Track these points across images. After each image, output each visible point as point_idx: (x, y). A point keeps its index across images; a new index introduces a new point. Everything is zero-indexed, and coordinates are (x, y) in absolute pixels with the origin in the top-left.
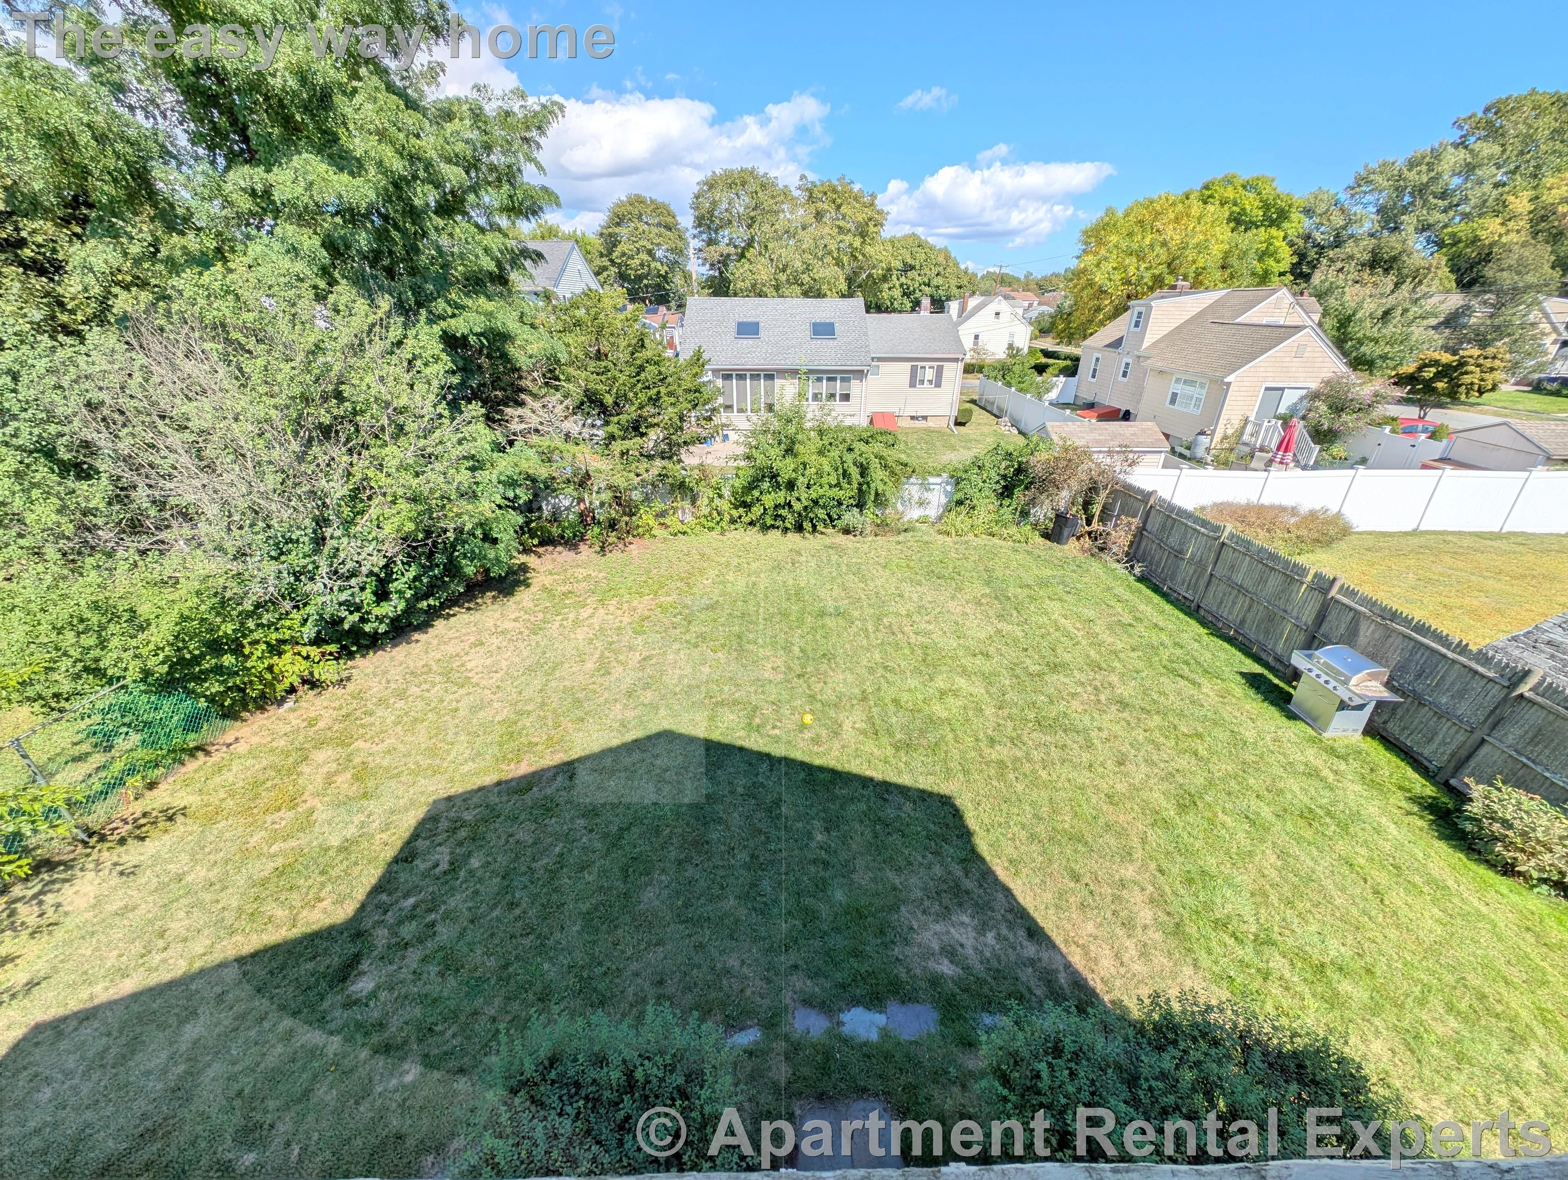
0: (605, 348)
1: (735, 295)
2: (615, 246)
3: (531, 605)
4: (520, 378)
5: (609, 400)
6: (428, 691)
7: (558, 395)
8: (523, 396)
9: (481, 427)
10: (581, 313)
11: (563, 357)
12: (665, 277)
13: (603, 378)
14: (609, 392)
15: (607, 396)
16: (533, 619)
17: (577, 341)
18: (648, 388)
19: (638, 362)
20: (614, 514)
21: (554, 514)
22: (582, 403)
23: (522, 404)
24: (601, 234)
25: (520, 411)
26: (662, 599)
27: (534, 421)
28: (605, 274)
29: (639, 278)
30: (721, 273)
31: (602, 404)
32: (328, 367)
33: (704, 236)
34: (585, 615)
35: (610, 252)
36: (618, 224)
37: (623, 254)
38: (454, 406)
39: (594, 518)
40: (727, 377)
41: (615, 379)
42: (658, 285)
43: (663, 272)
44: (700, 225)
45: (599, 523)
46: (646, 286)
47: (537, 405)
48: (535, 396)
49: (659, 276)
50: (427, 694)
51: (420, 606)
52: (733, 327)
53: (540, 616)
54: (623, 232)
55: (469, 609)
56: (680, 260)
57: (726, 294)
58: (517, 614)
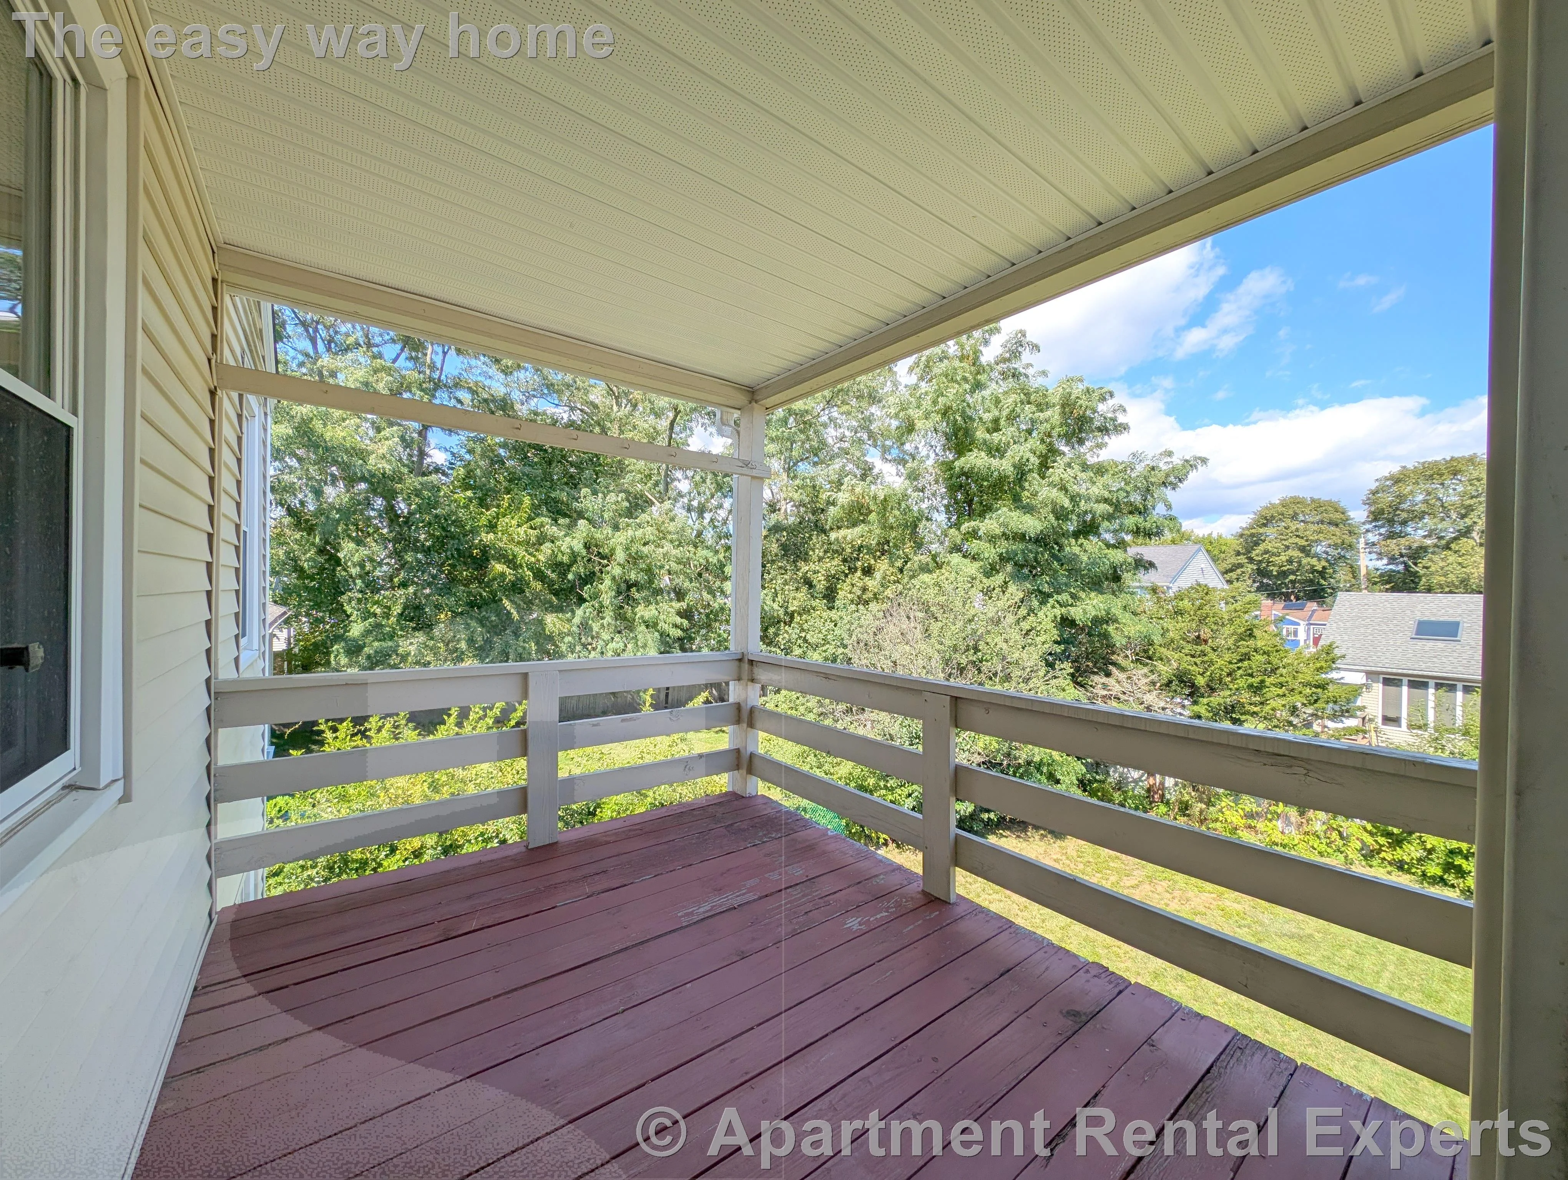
0: (1205, 632)
1: (1429, 590)
2: (1257, 544)
3: (1075, 854)
4: (1113, 653)
5: (1201, 681)
6: (970, 884)
7: (1145, 670)
8: (1111, 667)
9: (1066, 683)
10: (1186, 604)
11: (1157, 639)
12: (1322, 573)
13: (1198, 660)
14: (1202, 674)
15: (1199, 678)
16: (1072, 866)
17: (1175, 628)
18: (1251, 675)
19: (1243, 650)
20: (1186, 797)
21: (1119, 782)
22: (1170, 682)
23: (1108, 675)
24: (1241, 536)
25: (1104, 680)
26: (1228, 903)
27: (1116, 689)
28: (1239, 571)
29: (1283, 574)
30: (1407, 567)
31: (1193, 685)
32: (974, 632)
33: (1383, 530)
34: (1128, 884)
35: (1248, 551)
36: (1265, 525)
37: (1266, 552)
38: (1051, 665)
39: (1163, 796)
40: (1391, 681)
41: (1212, 663)
42: (1311, 582)
43: (1319, 568)
44: (1376, 519)
45: (1167, 803)
46: (1293, 582)
47: (1122, 676)
48: (1123, 669)
49: (1313, 571)
50: (968, 886)
51: (982, 816)
52: (1412, 625)
53: (1081, 866)
54: (1270, 532)
55: (1018, 837)
56: (1348, 555)
57: (1412, 590)
58: (1059, 857)
